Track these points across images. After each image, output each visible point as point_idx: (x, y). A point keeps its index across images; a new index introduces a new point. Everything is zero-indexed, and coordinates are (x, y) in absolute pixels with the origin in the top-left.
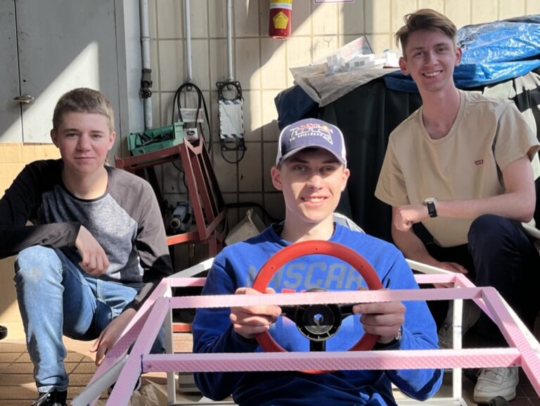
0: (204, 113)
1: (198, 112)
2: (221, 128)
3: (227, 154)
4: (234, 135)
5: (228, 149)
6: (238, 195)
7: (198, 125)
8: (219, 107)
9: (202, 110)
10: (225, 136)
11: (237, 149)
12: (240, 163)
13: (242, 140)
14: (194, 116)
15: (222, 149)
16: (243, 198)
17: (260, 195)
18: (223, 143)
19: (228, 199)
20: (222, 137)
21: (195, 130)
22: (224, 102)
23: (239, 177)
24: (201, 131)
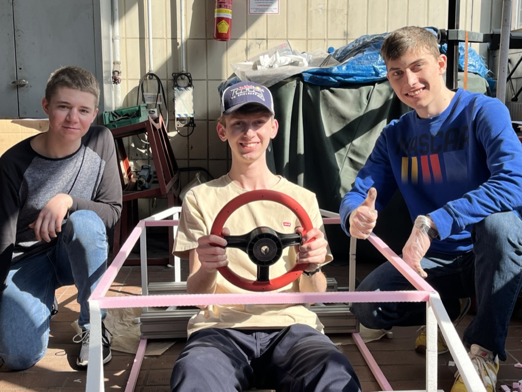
0: (162, 97)
1: (158, 96)
2: (176, 109)
4: (186, 115)
6: (188, 162)
7: (158, 106)
8: (174, 93)
9: (161, 94)
10: (179, 115)
11: (188, 125)
12: (190, 137)
13: (192, 119)
14: (155, 99)
16: (193, 164)
17: (205, 162)
19: (181, 164)
21: (156, 110)
22: (178, 89)
23: (189, 148)
24: (160, 111)
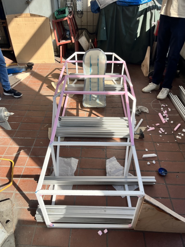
0: (73, 3)
1: (71, 3)
2: (77, 8)
3: (79, 15)
4: (80, 10)
5: (79, 14)
6: (81, 26)
7: (71, 7)
8: (76, 2)
9: (72, 2)
10: (78, 10)
11: (81, 14)
12: (82, 18)
13: (82, 11)
14: (70, 4)
15: (77, 14)
16: (83, 27)
17: (86, 26)
18: (78, 12)
19: (79, 27)
20: (77, 11)
21: (71, 8)
22: (78, 1)
23: (82, 21)
24: (72, 9)
